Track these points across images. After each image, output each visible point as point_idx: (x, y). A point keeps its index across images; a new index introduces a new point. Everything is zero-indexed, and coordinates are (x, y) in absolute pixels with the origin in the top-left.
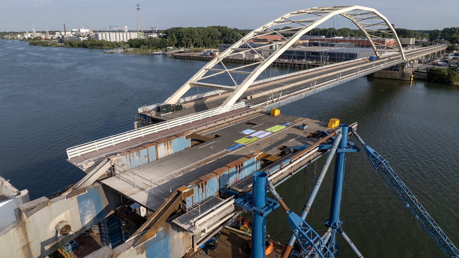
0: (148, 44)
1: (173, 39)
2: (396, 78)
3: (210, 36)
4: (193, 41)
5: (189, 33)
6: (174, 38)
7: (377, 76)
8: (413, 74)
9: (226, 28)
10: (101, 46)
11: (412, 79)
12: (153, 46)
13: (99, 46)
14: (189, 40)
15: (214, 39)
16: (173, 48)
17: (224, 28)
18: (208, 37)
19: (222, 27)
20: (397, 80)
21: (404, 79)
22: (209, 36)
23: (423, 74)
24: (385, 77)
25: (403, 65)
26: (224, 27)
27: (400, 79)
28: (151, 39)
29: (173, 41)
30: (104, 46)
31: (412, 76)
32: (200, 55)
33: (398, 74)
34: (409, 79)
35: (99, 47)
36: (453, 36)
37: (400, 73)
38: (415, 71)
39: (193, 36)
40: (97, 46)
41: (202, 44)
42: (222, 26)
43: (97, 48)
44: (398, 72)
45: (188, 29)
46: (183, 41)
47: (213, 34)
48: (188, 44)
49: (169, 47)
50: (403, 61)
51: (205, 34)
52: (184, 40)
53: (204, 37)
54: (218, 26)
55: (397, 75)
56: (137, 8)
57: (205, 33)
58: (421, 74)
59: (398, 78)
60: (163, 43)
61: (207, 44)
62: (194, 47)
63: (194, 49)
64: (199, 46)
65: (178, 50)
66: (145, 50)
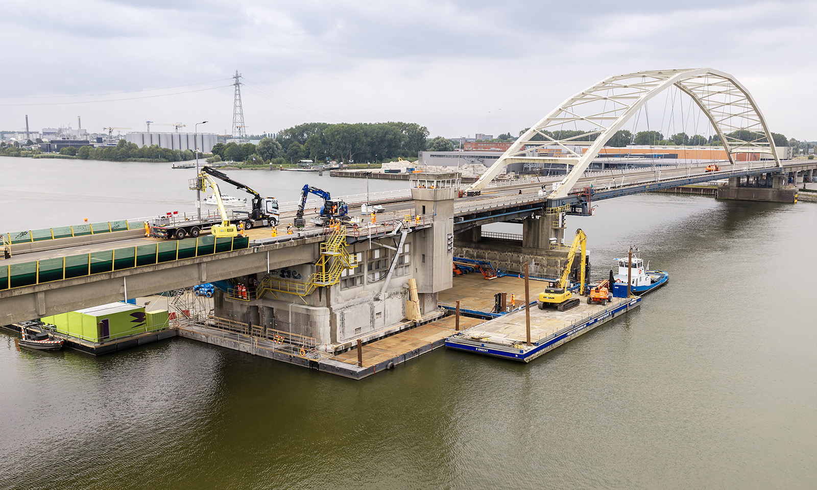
1: (315, 144)
2: (767, 200)
3: (385, 141)
4: (353, 151)
5: (348, 133)
8: (797, 193)
10: (149, 157)
11: (796, 201)
12: (272, 156)
13: (146, 158)
14: (346, 148)
16: (314, 162)
20: (769, 202)
24: (747, 199)
25: (778, 176)
27: (775, 200)
29: (315, 147)
30: (158, 158)
31: (796, 196)
32: (383, 171)
34: (791, 201)
37: (773, 191)
40: (140, 157)
41: (369, 155)
44: (769, 189)
46: (334, 149)
47: (391, 136)
48: (344, 155)
49: (306, 161)
50: (778, 169)
51: (377, 137)
52: (336, 147)
53: (375, 142)
55: (769, 194)
56: (234, 82)
59: (772, 200)
60: (295, 152)
61: (380, 156)
62: (355, 162)
63: (355, 165)
64: (364, 161)
65: (327, 166)
66: (259, 165)
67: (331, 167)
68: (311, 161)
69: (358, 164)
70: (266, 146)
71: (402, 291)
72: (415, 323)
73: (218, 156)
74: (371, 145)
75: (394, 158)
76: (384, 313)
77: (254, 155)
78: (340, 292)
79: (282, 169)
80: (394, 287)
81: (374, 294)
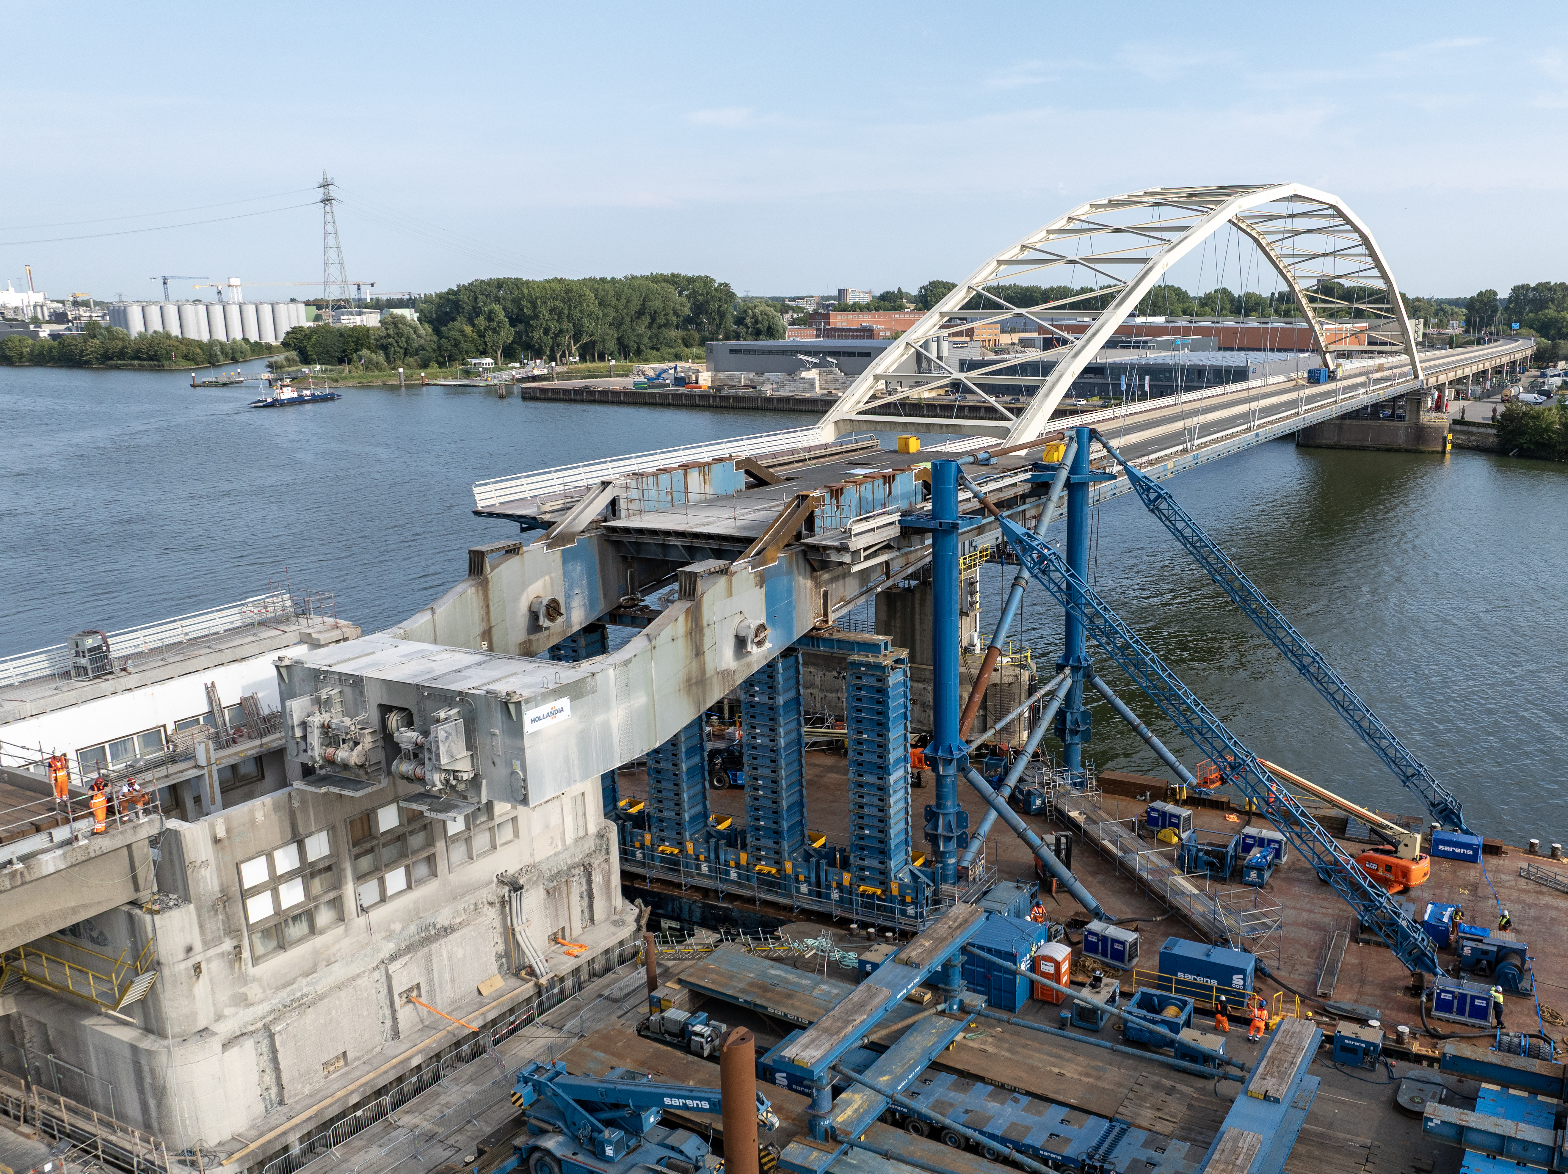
0: (385, 348)
1: (494, 324)
2: (1395, 446)
3: (644, 314)
4: (576, 337)
5: (563, 301)
6: (499, 322)
7: (1330, 442)
8: (1451, 430)
9: (706, 281)
10: (151, 359)
11: (1449, 447)
12: (405, 354)
13: (145, 360)
14: (561, 331)
15: (660, 327)
16: (496, 363)
17: (698, 284)
18: (638, 318)
19: (691, 280)
20: (1398, 450)
21: (1422, 448)
22: (640, 314)
23: (1482, 430)
24: (1357, 444)
25: (1415, 398)
26: (700, 278)
27: (1410, 447)
28: (396, 326)
29: (494, 331)
30: (171, 359)
31: (1450, 437)
32: (635, 383)
33: (1402, 432)
34: (1440, 449)
35: (145, 363)
36: (1545, 315)
37: (1407, 428)
38: (1455, 422)
39: (576, 313)
40: (133, 359)
41: (612, 345)
42: (690, 275)
43: (133, 369)
44: (1400, 424)
45: (555, 286)
46: (537, 335)
47: (657, 304)
48: (558, 345)
49: (477, 361)
50: (1416, 384)
51: (626, 307)
52: (541, 331)
53: (623, 318)
54: (673, 275)
55: (1400, 434)
56: (321, 196)
57: (623, 301)
58: (1474, 429)
59: (1404, 446)
60: (453, 342)
61: (635, 346)
62: (583, 359)
63: (583, 366)
64: (602, 358)
65: (522, 371)
66: (377, 373)
67: (530, 374)
68: (489, 360)
69: (589, 365)
70: (391, 332)
71: (493, 898)
72: (538, 986)
73: (293, 354)
74: (618, 324)
75: (665, 350)
76: (431, 982)
77: (365, 352)
78: (252, 971)
79: (427, 381)
80: (463, 895)
81: (390, 935)
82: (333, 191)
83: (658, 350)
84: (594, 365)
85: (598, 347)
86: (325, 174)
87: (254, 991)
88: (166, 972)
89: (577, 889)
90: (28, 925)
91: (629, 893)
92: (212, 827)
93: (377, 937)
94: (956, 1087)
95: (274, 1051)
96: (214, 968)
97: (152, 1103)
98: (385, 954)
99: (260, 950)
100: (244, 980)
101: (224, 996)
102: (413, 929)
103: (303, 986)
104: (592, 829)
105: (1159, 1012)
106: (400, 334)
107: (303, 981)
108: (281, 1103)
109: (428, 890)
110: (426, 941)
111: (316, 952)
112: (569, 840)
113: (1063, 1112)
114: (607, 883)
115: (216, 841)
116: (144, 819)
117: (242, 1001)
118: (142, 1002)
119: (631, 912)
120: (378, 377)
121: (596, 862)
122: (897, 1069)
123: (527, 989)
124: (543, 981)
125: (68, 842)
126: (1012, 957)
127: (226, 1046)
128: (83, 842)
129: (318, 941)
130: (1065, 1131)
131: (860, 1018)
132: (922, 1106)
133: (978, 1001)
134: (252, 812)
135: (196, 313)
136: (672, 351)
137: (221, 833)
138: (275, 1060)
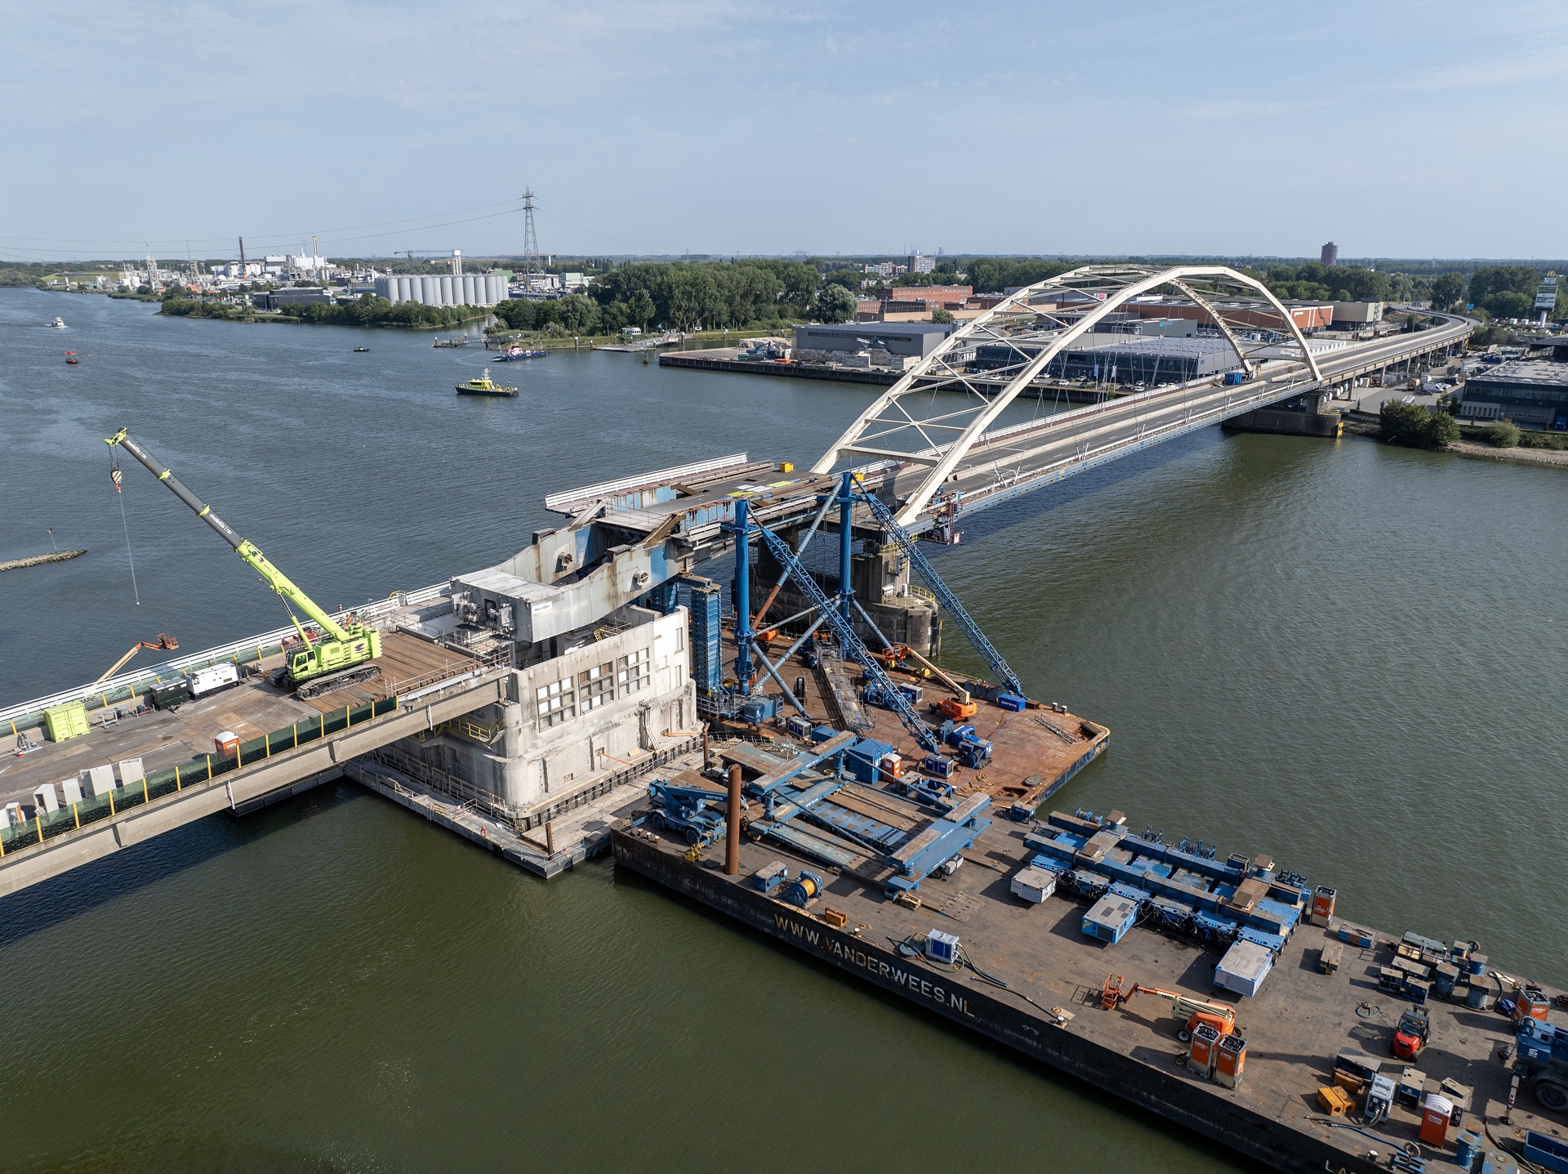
1: (642, 303)
3: (750, 293)
6: (646, 302)
7: (1247, 426)
8: (1344, 419)
11: (1340, 432)
12: (580, 325)
13: (400, 322)
14: (689, 308)
15: (762, 303)
16: (642, 331)
17: (792, 268)
18: (746, 296)
21: (1318, 432)
23: (1371, 419)
25: (1314, 396)
27: (1310, 431)
29: (642, 308)
30: (418, 321)
31: (1342, 424)
32: (739, 356)
34: (1331, 434)
36: (1503, 296)
37: (1307, 417)
38: (1352, 411)
39: (701, 295)
40: (393, 321)
44: (1302, 414)
46: (672, 310)
47: (760, 286)
48: (688, 318)
49: (629, 330)
50: (1315, 385)
51: (737, 287)
52: (675, 307)
53: (734, 296)
55: (1302, 421)
56: (524, 205)
57: (734, 283)
58: (1366, 418)
59: (1304, 431)
60: (613, 315)
61: (743, 319)
62: (705, 328)
63: (704, 334)
64: (718, 326)
65: (661, 339)
66: (560, 339)
67: (666, 341)
68: (638, 329)
69: (708, 333)
70: (570, 308)
71: (636, 712)
72: (655, 754)
73: (503, 323)
74: (730, 301)
75: (765, 320)
76: (608, 747)
77: (551, 324)
78: (539, 734)
79: (594, 347)
80: (624, 709)
81: (593, 725)
82: (533, 202)
83: (759, 320)
84: (712, 333)
85: (716, 319)
86: (527, 188)
87: (539, 742)
88: (508, 731)
89: (675, 711)
90: (463, 707)
91: (700, 718)
92: (529, 673)
93: (588, 725)
94: (831, 809)
95: (545, 769)
96: (526, 731)
97: (499, 784)
98: (590, 733)
99: (542, 725)
100: (536, 737)
101: (528, 744)
102: (602, 723)
103: (557, 743)
104: (684, 684)
105: (935, 789)
106: (575, 310)
107: (557, 741)
108: (547, 791)
109: (610, 705)
110: (608, 729)
111: (563, 729)
112: (673, 686)
113: (874, 822)
114: (690, 709)
115: (530, 679)
116: (505, 668)
117: (535, 746)
118: (498, 742)
119: (700, 726)
120: (561, 342)
121: (685, 698)
122: (807, 799)
123: (649, 755)
124: (657, 752)
125: (480, 675)
126: (870, 758)
127: (529, 763)
128: (484, 676)
129: (565, 724)
130: (871, 829)
131: (787, 772)
132: (816, 813)
133: (852, 776)
134: (543, 667)
135: (434, 283)
136: (770, 321)
137: (532, 676)
138: (545, 773)
